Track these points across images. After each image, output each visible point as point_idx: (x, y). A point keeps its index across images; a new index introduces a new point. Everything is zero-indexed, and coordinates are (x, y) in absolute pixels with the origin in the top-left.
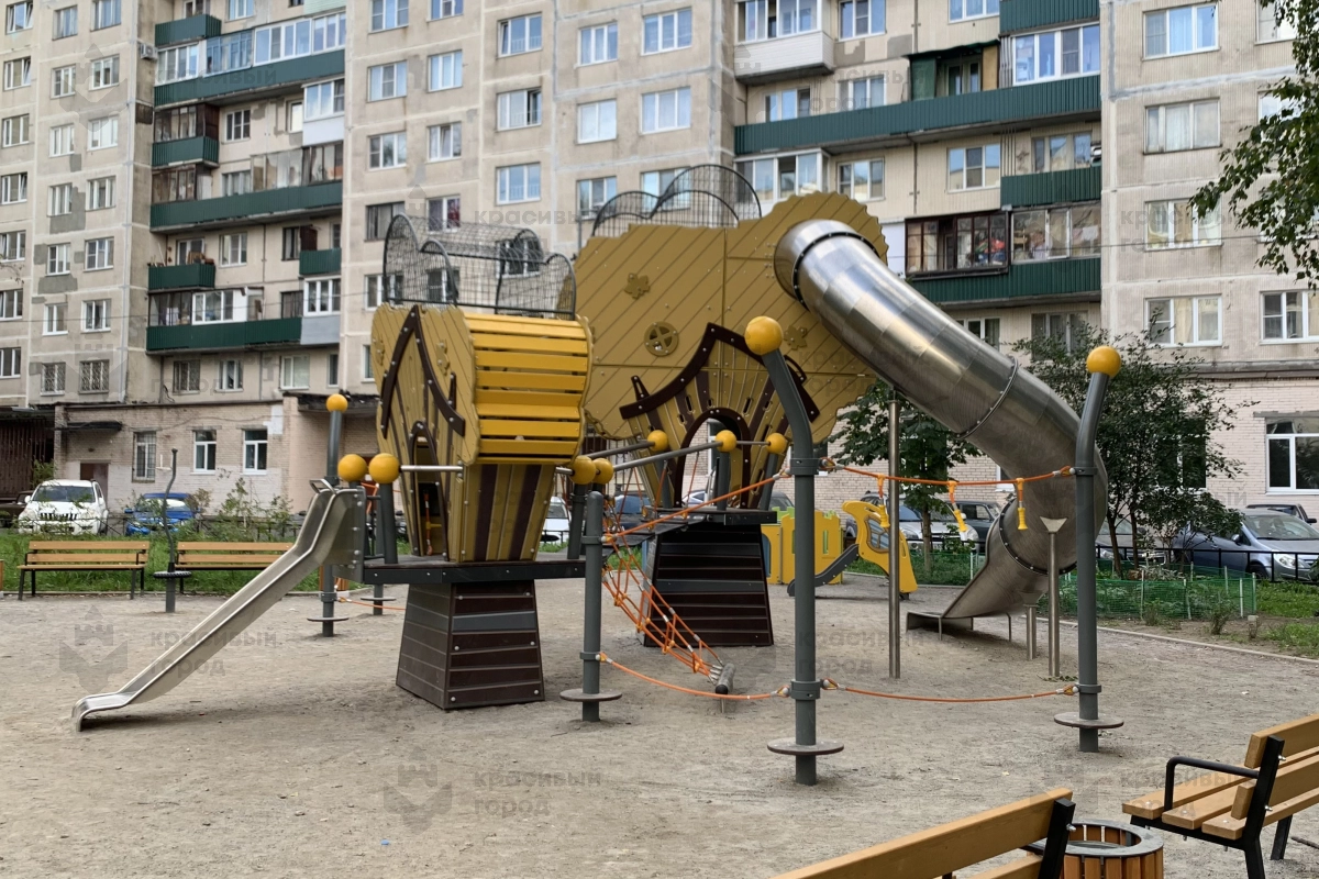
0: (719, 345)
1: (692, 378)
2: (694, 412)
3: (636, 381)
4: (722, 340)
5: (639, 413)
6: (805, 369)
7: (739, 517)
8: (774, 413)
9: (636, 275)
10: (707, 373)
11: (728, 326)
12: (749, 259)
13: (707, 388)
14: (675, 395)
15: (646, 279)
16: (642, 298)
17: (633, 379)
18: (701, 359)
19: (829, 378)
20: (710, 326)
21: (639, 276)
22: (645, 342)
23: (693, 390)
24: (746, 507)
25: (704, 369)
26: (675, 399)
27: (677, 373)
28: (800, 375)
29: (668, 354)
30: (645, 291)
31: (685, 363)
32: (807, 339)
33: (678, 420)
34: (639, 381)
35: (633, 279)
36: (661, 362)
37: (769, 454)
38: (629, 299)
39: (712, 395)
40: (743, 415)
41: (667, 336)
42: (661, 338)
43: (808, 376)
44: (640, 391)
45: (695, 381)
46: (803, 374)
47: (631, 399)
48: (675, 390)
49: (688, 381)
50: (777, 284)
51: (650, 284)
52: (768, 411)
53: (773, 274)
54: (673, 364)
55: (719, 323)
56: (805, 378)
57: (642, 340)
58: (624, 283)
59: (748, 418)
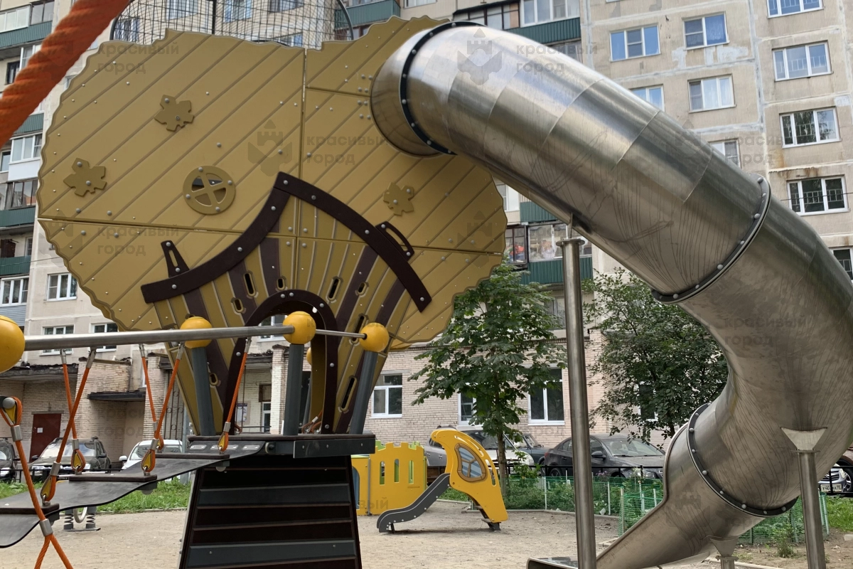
0: (294, 203)
1: (255, 247)
2: (256, 295)
3: (168, 248)
4: (299, 197)
5: (172, 295)
6: (412, 241)
7: (317, 445)
8: (371, 298)
9: (174, 99)
10: (277, 240)
11: (308, 178)
12: (337, 92)
13: (276, 261)
14: (229, 270)
15: (188, 106)
16: (181, 131)
17: (163, 244)
18: (268, 221)
19: (443, 255)
20: (282, 176)
21: (178, 100)
22: (184, 193)
23: (255, 263)
24: (330, 431)
25: (272, 235)
26: (228, 274)
27: (231, 239)
28: (405, 249)
29: (219, 212)
30: (186, 123)
31: (244, 225)
32: (416, 202)
33: (233, 305)
34: (173, 247)
35: (167, 103)
36: (207, 222)
37: (364, 352)
38: (162, 132)
39: (283, 273)
40: (327, 299)
41: (219, 186)
42: (209, 189)
43: (417, 251)
44: (175, 263)
45: (258, 251)
46: (411, 249)
47: (161, 273)
48: (229, 262)
49: (248, 251)
50: (375, 128)
51: (193, 113)
52: (362, 296)
53: (369, 115)
54: (226, 227)
55: (295, 174)
56: (412, 253)
57: (180, 190)
58: (155, 108)
59: (336, 305)
